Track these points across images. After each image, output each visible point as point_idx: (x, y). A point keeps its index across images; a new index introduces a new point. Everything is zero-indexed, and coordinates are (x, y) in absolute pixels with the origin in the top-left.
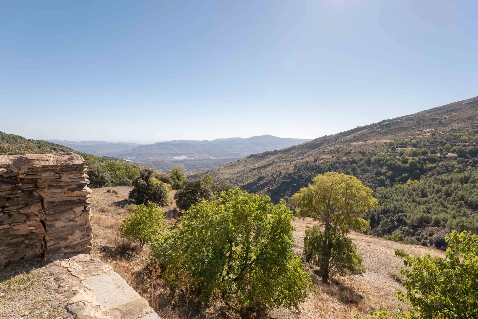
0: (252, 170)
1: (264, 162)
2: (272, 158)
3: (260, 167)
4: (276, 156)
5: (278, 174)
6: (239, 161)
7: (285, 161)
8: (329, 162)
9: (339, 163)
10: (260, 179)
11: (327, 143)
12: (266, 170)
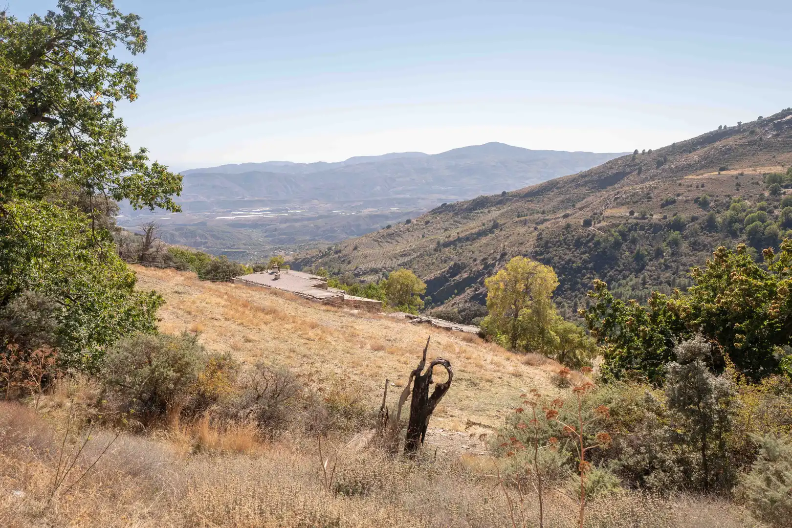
0: (440, 246)
1: (473, 226)
2: (495, 213)
3: (459, 240)
4: (505, 208)
5: (499, 257)
6: (408, 221)
7: (525, 223)
8: (617, 226)
9: (642, 228)
10: (456, 269)
11: (636, 172)
12: (477, 245)
